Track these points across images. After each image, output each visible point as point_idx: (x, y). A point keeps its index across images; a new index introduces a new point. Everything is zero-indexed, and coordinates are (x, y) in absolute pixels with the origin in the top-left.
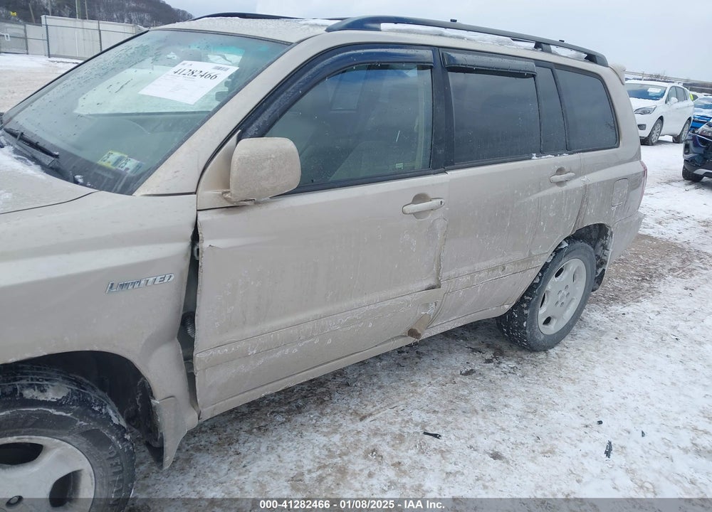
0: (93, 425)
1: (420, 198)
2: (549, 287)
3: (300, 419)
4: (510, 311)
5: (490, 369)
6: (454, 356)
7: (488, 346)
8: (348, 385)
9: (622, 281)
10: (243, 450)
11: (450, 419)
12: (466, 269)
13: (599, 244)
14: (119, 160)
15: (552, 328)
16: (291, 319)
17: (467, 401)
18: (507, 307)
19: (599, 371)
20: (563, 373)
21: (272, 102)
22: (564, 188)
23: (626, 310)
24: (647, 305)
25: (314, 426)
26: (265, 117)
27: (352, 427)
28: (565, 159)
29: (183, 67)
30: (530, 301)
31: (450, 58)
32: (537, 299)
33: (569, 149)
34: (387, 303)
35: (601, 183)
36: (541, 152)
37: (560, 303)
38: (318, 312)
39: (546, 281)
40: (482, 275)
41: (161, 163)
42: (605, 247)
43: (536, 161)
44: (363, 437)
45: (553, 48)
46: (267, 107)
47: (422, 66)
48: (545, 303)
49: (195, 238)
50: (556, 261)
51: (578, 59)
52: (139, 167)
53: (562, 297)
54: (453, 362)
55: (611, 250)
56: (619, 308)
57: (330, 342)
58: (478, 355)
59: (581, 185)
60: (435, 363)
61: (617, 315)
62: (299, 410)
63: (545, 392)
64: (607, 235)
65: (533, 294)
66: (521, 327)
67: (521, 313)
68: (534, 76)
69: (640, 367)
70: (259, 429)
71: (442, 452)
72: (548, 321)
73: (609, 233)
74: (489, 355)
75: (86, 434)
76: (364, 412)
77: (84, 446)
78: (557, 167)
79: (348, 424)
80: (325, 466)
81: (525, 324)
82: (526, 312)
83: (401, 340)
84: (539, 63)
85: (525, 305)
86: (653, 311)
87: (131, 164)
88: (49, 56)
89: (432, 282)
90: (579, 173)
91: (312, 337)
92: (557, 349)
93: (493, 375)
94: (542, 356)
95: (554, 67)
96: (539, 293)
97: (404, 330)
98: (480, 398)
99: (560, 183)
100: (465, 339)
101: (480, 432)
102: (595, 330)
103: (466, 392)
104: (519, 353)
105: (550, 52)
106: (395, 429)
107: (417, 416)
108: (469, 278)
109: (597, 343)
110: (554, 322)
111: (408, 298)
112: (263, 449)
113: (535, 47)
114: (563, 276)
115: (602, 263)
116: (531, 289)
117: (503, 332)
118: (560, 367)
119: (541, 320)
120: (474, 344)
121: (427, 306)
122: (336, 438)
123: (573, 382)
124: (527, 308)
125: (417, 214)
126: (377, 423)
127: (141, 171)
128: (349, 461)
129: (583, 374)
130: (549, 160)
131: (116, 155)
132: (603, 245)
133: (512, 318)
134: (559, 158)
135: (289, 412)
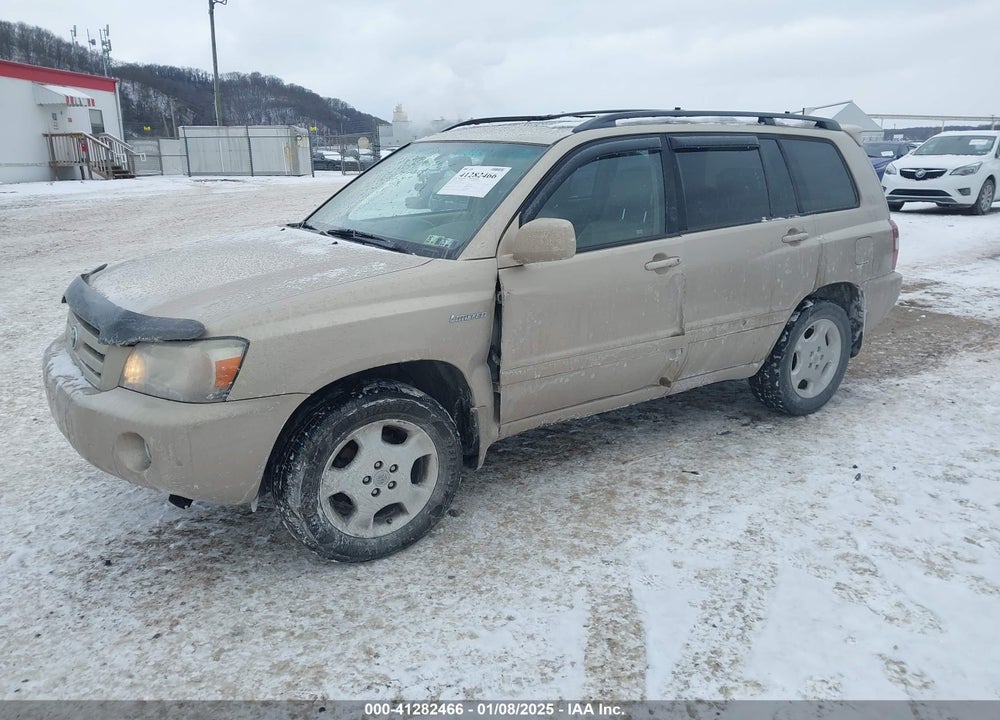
0: (440, 419)
1: (658, 257)
2: (798, 347)
3: (568, 464)
4: (760, 372)
5: (746, 430)
6: (710, 422)
7: (745, 414)
8: (608, 443)
9: (903, 358)
10: (526, 481)
11: (706, 462)
12: (708, 321)
13: (853, 306)
14: (439, 240)
15: (810, 393)
16: (564, 353)
17: (722, 451)
18: (757, 366)
19: (860, 428)
20: (821, 431)
21: (540, 191)
22: (797, 247)
23: (900, 382)
24: (927, 377)
25: (582, 467)
26: (537, 201)
27: (615, 467)
28: (796, 221)
29: (466, 172)
30: (779, 360)
31: (676, 142)
32: (787, 357)
33: (801, 212)
34: (638, 346)
35: (840, 242)
36: (770, 216)
37: (813, 366)
38: (584, 349)
39: (795, 339)
40: (724, 327)
41: (471, 239)
42: (859, 309)
43: (765, 223)
44: (627, 474)
45: (778, 120)
46: (538, 194)
47: (653, 151)
48: (797, 364)
49: (498, 288)
50: (801, 320)
51: (805, 127)
52: (455, 243)
53: (816, 359)
54: (709, 427)
55: (865, 311)
56: (894, 381)
57: (593, 376)
58: (734, 421)
59: (817, 244)
60: (691, 428)
61: (889, 387)
62: (567, 458)
63: (802, 444)
64: (858, 296)
65: (781, 353)
66: (774, 388)
67: (771, 372)
68: (758, 148)
69: (904, 424)
70: (535, 469)
71: (699, 482)
72: (803, 385)
73: (860, 293)
74: (745, 421)
75: (435, 424)
76: (626, 459)
77: (434, 434)
78: (788, 229)
79: (611, 466)
80: (596, 491)
81: (777, 384)
82: (777, 371)
83: (654, 388)
84: (761, 136)
85: (775, 365)
86: (932, 382)
87: (448, 242)
88: (190, 175)
89: (676, 330)
90: (816, 234)
91: (579, 370)
92: (818, 414)
93: (749, 434)
94: (801, 419)
95: (777, 138)
96: (788, 350)
97: (655, 379)
98: (734, 448)
99: (795, 243)
100: (721, 410)
101: (735, 470)
102: (862, 398)
103: (722, 446)
104: (777, 418)
105: (773, 124)
106: (656, 469)
107: (674, 461)
108: (711, 329)
109: (862, 407)
110: (811, 386)
111: (656, 343)
112: (542, 481)
113: (759, 121)
114: (814, 338)
115: (857, 326)
116: (778, 348)
117: (758, 397)
118: (819, 427)
119: (795, 383)
120: (730, 414)
121: (673, 351)
122: (603, 475)
123: (831, 437)
124: (777, 368)
125: (658, 270)
126: (638, 466)
127: (457, 245)
128: (617, 488)
129: (843, 431)
130: (780, 223)
131: (436, 237)
132: (856, 307)
133: (764, 380)
134: (790, 219)
135: (557, 460)
